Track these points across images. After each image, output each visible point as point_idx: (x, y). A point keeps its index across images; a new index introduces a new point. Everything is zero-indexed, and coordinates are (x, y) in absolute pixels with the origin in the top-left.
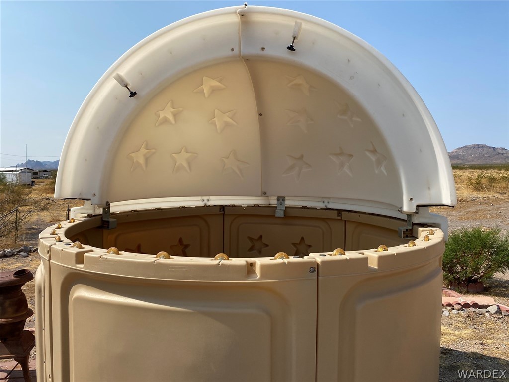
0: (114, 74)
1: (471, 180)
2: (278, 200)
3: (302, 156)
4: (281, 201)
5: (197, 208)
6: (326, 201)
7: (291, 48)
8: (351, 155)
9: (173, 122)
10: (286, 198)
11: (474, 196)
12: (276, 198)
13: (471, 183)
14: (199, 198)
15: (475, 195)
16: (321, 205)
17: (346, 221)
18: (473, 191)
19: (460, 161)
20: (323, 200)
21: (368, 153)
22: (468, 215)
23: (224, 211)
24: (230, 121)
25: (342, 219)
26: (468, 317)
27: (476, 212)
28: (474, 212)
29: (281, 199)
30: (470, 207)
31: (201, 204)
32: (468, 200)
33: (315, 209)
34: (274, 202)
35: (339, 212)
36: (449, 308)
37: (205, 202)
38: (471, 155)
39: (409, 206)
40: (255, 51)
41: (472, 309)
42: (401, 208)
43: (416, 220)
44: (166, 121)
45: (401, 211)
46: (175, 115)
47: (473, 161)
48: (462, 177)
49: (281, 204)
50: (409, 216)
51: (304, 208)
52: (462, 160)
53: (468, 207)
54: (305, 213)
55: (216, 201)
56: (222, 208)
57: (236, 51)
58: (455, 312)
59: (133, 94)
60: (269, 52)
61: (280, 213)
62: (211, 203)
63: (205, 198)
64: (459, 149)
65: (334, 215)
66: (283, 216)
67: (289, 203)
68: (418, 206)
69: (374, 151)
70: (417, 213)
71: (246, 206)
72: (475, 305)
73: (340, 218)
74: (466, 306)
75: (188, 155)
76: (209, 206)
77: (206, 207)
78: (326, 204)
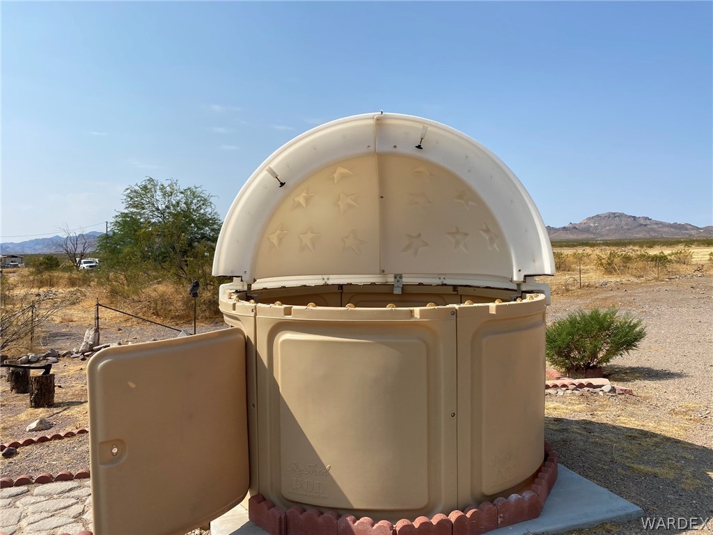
0: (267, 167)
1: (600, 260)
2: (395, 278)
3: (420, 235)
4: (398, 278)
5: (316, 287)
6: (442, 277)
7: (419, 147)
8: (466, 234)
9: (304, 205)
10: (403, 275)
11: (604, 280)
12: (393, 275)
13: (602, 264)
14: (320, 277)
15: (607, 278)
16: (438, 282)
17: (461, 295)
18: (604, 274)
19: (591, 236)
20: (439, 275)
21: (481, 232)
22: (595, 303)
23: (342, 289)
24: (352, 202)
25: (458, 294)
26: (582, 395)
27: (605, 299)
28: (603, 299)
29: (398, 277)
30: (598, 293)
31: (321, 282)
32: (596, 285)
33: (431, 285)
34: (391, 280)
35: (455, 287)
36: (564, 389)
37: (326, 280)
38: (605, 227)
39: (518, 276)
40: (388, 148)
41: (586, 389)
42: (512, 279)
43: (524, 288)
44: (299, 204)
45: (511, 281)
46: (307, 200)
47: (607, 235)
48: (592, 256)
49: (398, 281)
50: (519, 285)
51: (421, 284)
52: (594, 234)
53: (596, 294)
54: (421, 290)
55: (335, 280)
56: (341, 286)
57: (372, 148)
58: (569, 391)
59: (282, 184)
60: (400, 149)
61: (397, 291)
62: (330, 282)
63: (326, 277)
64: (589, 219)
65: (450, 290)
66: (401, 293)
67: (406, 280)
68: (525, 276)
69: (487, 231)
70: (524, 282)
71: (362, 284)
72: (590, 385)
73: (456, 293)
74: (581, 386)
75: (312, 235)
76: (328, 285)
77: (326, 285)
78: (442, 280)
